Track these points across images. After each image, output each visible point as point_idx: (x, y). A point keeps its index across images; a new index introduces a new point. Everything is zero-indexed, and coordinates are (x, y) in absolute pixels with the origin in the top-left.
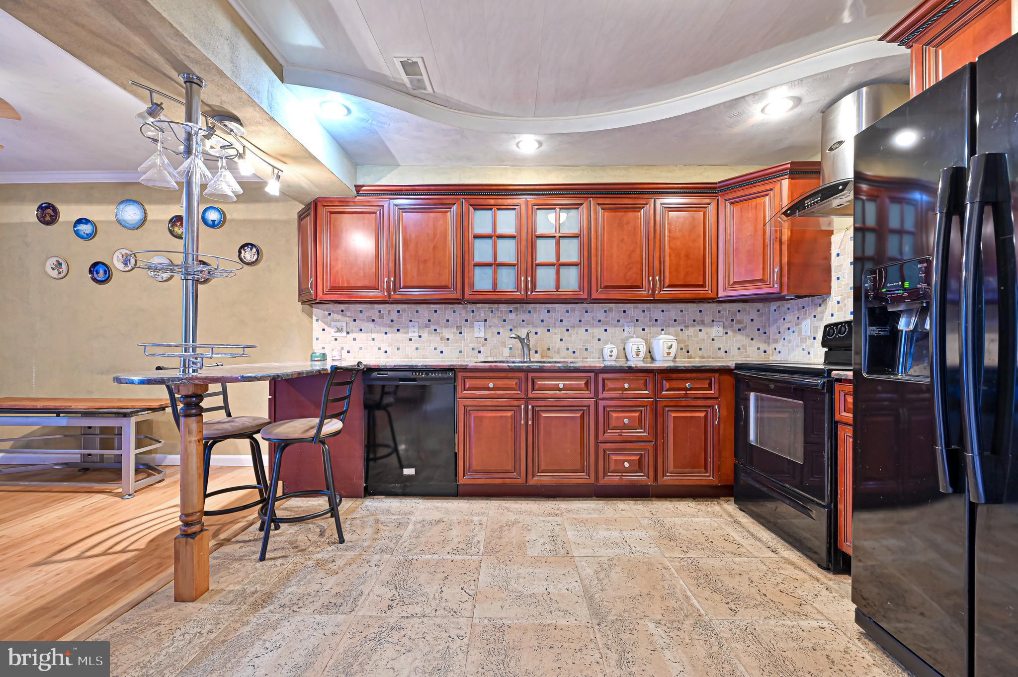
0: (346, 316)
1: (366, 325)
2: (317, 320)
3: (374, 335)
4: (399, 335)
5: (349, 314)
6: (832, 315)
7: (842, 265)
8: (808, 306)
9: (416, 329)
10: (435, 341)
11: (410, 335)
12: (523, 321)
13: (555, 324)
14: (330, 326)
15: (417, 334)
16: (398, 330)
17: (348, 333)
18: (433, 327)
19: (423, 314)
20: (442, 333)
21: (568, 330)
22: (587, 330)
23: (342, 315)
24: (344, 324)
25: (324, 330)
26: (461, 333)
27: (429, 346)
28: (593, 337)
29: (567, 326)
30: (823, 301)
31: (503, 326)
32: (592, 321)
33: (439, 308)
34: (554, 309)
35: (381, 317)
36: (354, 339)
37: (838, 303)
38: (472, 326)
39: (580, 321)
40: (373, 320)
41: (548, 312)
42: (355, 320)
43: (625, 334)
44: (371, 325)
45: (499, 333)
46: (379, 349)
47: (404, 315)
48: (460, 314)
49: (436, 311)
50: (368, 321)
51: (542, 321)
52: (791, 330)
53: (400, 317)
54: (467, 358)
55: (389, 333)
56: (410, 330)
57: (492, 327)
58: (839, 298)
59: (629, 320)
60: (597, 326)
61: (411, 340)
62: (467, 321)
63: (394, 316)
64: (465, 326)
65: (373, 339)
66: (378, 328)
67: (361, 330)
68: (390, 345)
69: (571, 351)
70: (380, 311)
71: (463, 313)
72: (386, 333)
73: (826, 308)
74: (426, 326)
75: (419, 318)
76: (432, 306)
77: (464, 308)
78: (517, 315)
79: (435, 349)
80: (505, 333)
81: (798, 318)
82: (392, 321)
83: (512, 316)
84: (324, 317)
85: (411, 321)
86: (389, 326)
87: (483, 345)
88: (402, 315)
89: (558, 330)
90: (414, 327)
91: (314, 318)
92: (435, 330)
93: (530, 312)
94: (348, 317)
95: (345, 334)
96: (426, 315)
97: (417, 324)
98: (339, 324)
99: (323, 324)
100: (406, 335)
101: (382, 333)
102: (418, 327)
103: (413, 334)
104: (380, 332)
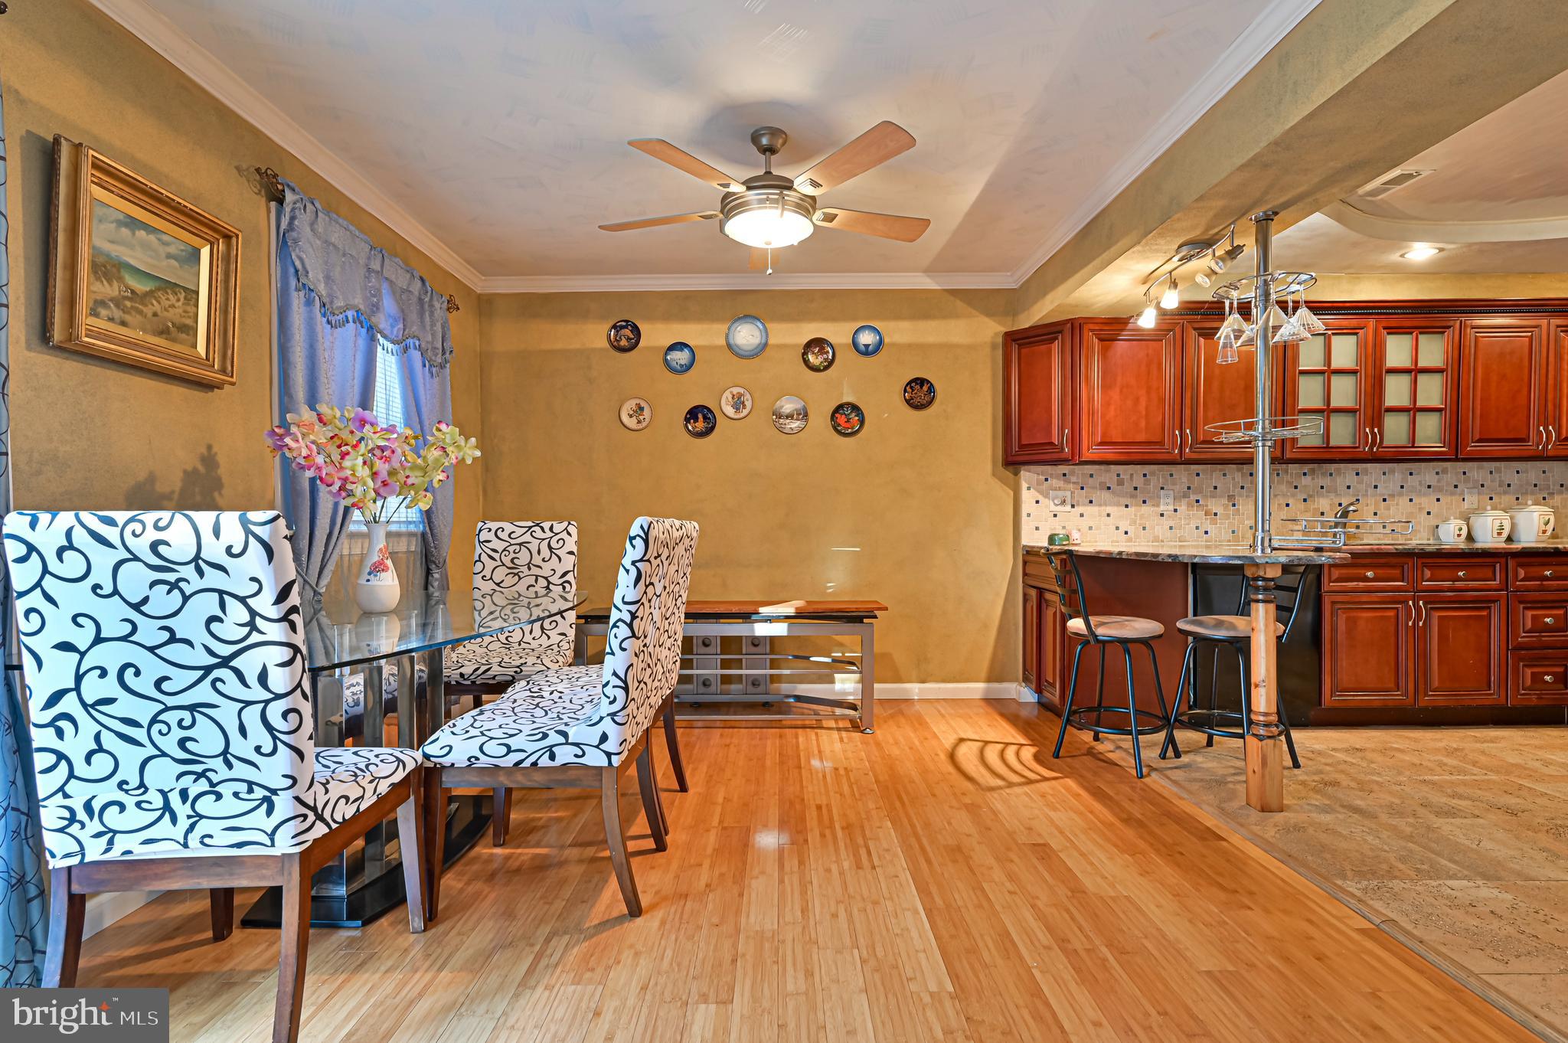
0: (1070, 482)
1: (1097, 495)
2: (1029, 488)
3: (1109, 509)
4: (1145, 509)
5: (1074, 479)
9: (1170, 500)
10: (1198, 517)
11: (1162, 508)
12: (1322, 487)
13: (1366, 491)
14: (1046, 496)
15: (1171, 508)
16: (1144, 502)
17: (1073, 506)
18: (1193, 497)
19: (1180, 478)
20: (1207, 506)
21: (1384, 500)
22: (1411, 500)
23: (1065, 481)
24: (1068, 494)
25: (1037, 502)
26: (1234, 505)
27: (1188, 524)
28: (1421, 509)
29: (1384, 495)
31: (1293, 496)
32: (1418, 487)
33: (1203, 470)
34: (1366, 470)
35: (1121, 483)
36: (1082, 515)
39: (1402, 487)
40: (1109, 488)
41: (1357, 474)
42: (1082, 488)
43: (1466, 505)
44: (1105, 495)
45: (1287, 505)
46: (1117, 528)
47: (1153, 481)
48: (1234, 479)
49: (1198, 475)
50: (1101, 489)
51: (1349, 487)
53: (1147, 483)
55: (1132, 506)
56: (1162, 501)
57: (1279, 497)
59: (1471, 485)
60: (1425, 495)
61: (1162, 515)
62: (1242, 487)
63: (1139, 481)
64: (1241, 496)
65: (1108, 515)
66: (1116, 499)
67: (1091, 502)
68: (1133, 523)
69: (1389, 529)
70: (1118, 475)
71: (1238, 476)
72: (1127, 506)
74: (1185, 496)
75: (1174, 484)
76: (1193, 467)
77: (1239, 470)
78: (1313, 479)
79: (1197, 528)
80: (1297, 506)
82: (1136, 488)
83: (1306, 481)
84: (1039, 483)
85: (1162, 488)
86: (1132, 496)
88: (1149, 480)
89: (1371, 501)
90: (1167, 496)
91: (1024, 485)
92: (1198, 501)
93: (1331, 475)
94: (1074, 483)
95: (1068, 508)
96: (1184, 480)
97: (1172, 492)
98: (1060, 493)
99: (1037, 494)
100: (1156, 508)
101: (1121, 505)
102: (1172, 496)
103: (1166, 507)
104: (1118, 505)
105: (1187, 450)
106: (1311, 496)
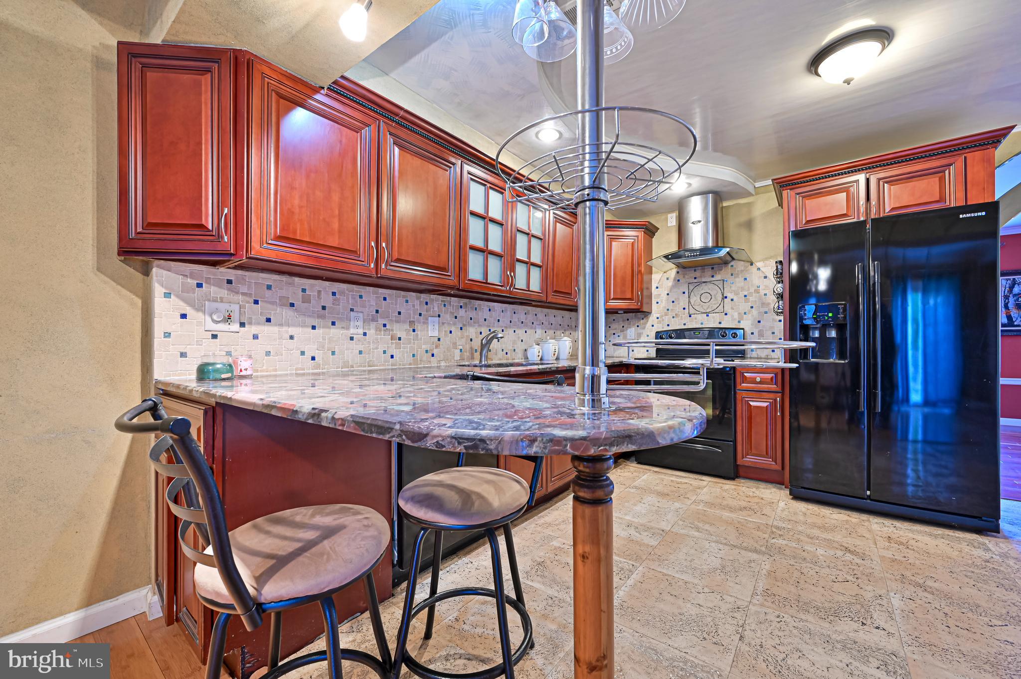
0: (237, 293)
1: (277, 312)
2: (168, 295)
3: (292, 331)
4: (334, 331)
5: (244, 289)
6: (653, 326)
7: (660, 295)
8: (632, 319)
9: (360, 323)
10: (385, 341)
11: (352, 331)
12: (471, 319)
13: (494, 323)
14: (200, 308)
15: (361, 331)
16: (333, 323)
17: (242, 325)
18: (382, 321)
19: (369, 301)
20: (392, 330)
21: (503, 331)
22: (515, 331)
23: (229, 290)
24: (235, 308)
25: (184, 316)
26: (414, 331)
27: (377, 348)
28: (519, 338)
29: (502, 327)
30: (645, 316)
31: (454, 324)
32: (518, 323)
33: (389, 295)
34: (494, 307)
35: (306, 300)
36: (255, 337)
37: (658, 318)
38: (426, 323)
39: (511, 322)
40: (292, 305)
41: (490, 310)
42: (256, 302)
43: (538, 336)
44: (288, 313)
45: (451, 332)
46: (303, 353)
47: (342, 300)
48: (414, 306)
49: (385, 299)
50: (282, 305)
51: (485, 320)
52: (616, 335)
53: (336, 302)
54: (421, 364)
55: (320, 327)
56: (352, 323)
57: (445, 325)
58: (658, 315)
59: (538, 323)
60: (521, 328)
61: (352, 339)
62: (420, 315)
63: (327, 300)
64: (419, 322)
65: (292, 337)
66: (301, 319)
67: (269, 320)
68: (321, 347)
69: (505, 352)
70: (304, 290)
71: (417, 304)
72: (314, 328)
73: (648, 321)
74: (374, 320)
75: (364, 307)
76: (381, 290)
77: (418, 298)
78: (466, 311)
79: (385, 352)
80: (456, 332)
81: (623, 327)
82: (324, 308)
83: (462, 312)
84: (185, 289)
85: (352, 310)
86: (322, 317)
87: (437, 347)
88: (339, 299)
90: (357, 319)
91: (158, 290)
93: (476, 309)
94: (243, 294)
95: (235, 327)
96: (372, 302)
97: (361, 315)
98: (223, 307)
99: (182, 303)
100: (345, 331)
101: (307, 326)
102: (362, 319)
103: (356, 329)
104: (304, 325)
105: (383, 266)
106: (464, 325)
